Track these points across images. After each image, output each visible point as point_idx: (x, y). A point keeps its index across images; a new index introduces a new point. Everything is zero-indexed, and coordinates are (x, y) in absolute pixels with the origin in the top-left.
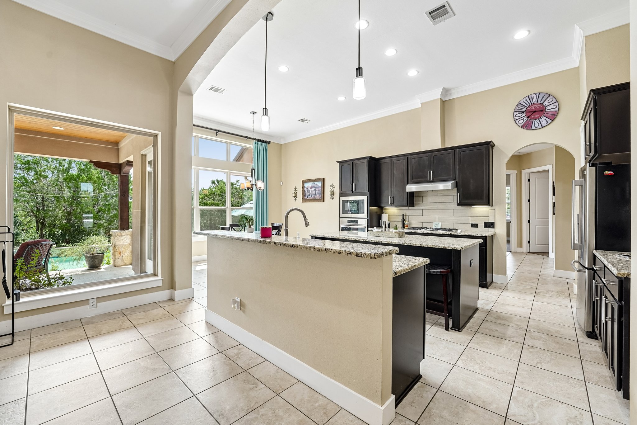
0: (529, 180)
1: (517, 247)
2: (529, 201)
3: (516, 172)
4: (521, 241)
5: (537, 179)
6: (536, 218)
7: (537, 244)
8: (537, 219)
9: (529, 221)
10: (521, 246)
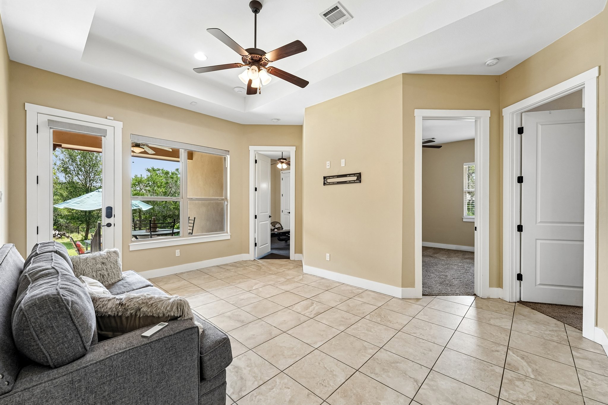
0: (521, 131)
1: (491, 286)
2: (520, 180)
3: (488, 113)
4: (500, 273)
5: (540, 127)
6: (539, 220)
7: (540, 284)
8: (541, 222)
9: (520, 228)
10: (500, 285)
